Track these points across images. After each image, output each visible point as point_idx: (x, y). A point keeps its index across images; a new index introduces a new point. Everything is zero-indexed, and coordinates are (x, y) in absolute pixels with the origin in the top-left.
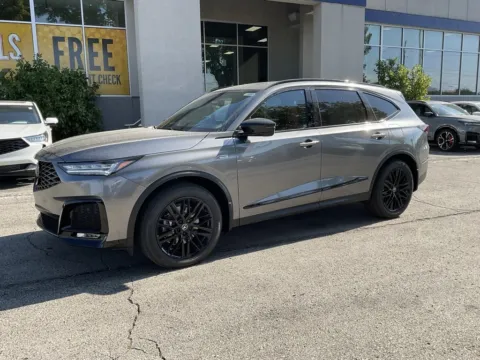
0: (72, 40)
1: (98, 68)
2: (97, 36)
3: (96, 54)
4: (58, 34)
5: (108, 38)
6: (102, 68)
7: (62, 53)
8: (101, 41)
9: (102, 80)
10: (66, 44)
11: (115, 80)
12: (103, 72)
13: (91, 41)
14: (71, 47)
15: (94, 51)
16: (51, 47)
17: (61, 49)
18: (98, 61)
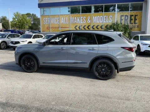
0: (126, 16)
1: (132, 23)
2: (133, 14)
3: (132, 20)
4: (122, 14)
5: (136, 14)
7: (122, 20)
8: (134, 16)
9: (133, 27)
10: (124, 17)
11: (137, 27)
12: (133, 25)
13: (131, 16)
14: (125, 18)
15: (132, 18)
16: (120, 18)
17: (122, 18)
18: (133, 21)
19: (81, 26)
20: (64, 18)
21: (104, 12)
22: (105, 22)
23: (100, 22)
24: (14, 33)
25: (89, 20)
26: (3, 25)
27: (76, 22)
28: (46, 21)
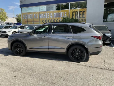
1: (81, 18)
2: (82, 10)
4: (74, 11)
5: (84, 10)
6: (82, 17)
7: (74, 15)
8: (82, 12)
11: (84, 20)
12: (82, 19)
13: (80, 12)
14: (76, 13)
15: (81, 14)
16: (72, 14)
17: (74, 14)
18: (81, 16)
19: (46, 20)
20: (35, 15)
21: (61, 9)
22: (62, 17)
23: (59, 17)
24: (24, 26)
25: (51, 16)
26: (17, 20)
27: (43, 17)
28: (25, 17)
